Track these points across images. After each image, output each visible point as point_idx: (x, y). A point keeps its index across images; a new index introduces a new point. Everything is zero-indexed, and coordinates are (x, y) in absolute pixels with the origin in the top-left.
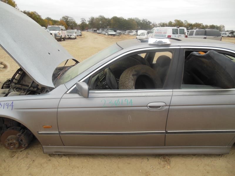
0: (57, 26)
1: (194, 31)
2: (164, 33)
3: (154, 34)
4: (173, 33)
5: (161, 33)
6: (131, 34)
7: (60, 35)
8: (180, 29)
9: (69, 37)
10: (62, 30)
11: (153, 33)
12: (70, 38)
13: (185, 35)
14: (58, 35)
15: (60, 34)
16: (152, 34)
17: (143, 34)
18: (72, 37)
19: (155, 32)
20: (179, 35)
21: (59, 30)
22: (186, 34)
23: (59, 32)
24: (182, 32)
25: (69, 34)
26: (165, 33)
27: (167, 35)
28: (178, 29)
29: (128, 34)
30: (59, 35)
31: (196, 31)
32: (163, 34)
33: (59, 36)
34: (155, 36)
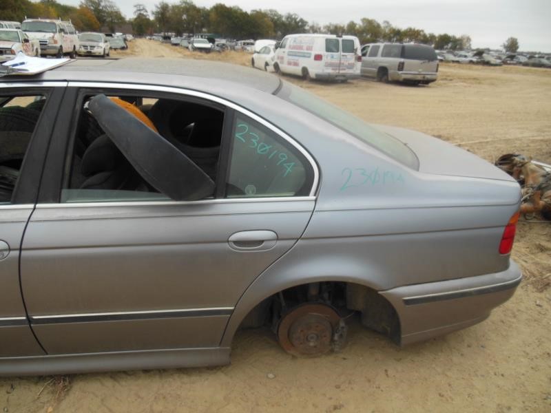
0: (48, 21)
1: (379, 47)
2: (307, 49)
3: (287, 50)
4: (328, 50)
5: (301, 48)
6: (249, 48)
7: (58, 45)
8: (343, 41)
9: (89, 50)
10: (62, 30)
11: (284, 47)
12: (89, 55)
13: (356, 54)
14: (50, 45)
15: (56, 42)
16: (282, 50)
17: (266, 50)
18: (97, 50)
19: (290, 47)
20: (342, 53)
21: (54, 33)
22: (359, 53)
23: (53, 37)
24: (349, 47)
25: (88, 44)
26: (309, 48)
27: (314, 53)
28: (340, 39)
30: (55, 45)
31: (385, 47)
32: (306, 51)
33: (55, 48)
34: (289, 55)
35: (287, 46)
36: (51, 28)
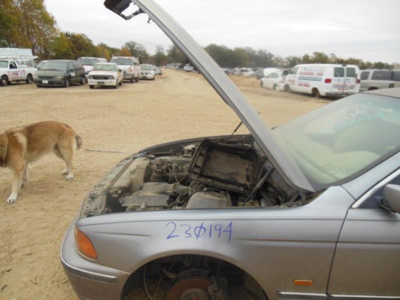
0: (127, 58)
2: (318, 75)
3: (298, 75)
4: (336, 75)
5: (312, 74)
6: (245, 74)
7: (132, 73)
8: (348, 69)
9: (144, 75)
10: (135, 64)
11: (295, 73)
12: (145, 79)
13: (356, 78)
14: (128, 73)
15: (131, 71)
16: (293, 75)
17: (274, 75)
18: (150, 76)
19: (301, 73)
20: (346, 78)
21: (131, 65)
22: (359, 77)
23: (130, 68)
24: (352, 73)
25: (144, 72)
26: (320, 74)
27: (324, 78)
28: (345, 68)
29: (240, 75)
30: (130, 73)
32: (316, 76)
33: (130, 75)
34: (299, 79)
35: (298, 72)
36: (129, 62)
